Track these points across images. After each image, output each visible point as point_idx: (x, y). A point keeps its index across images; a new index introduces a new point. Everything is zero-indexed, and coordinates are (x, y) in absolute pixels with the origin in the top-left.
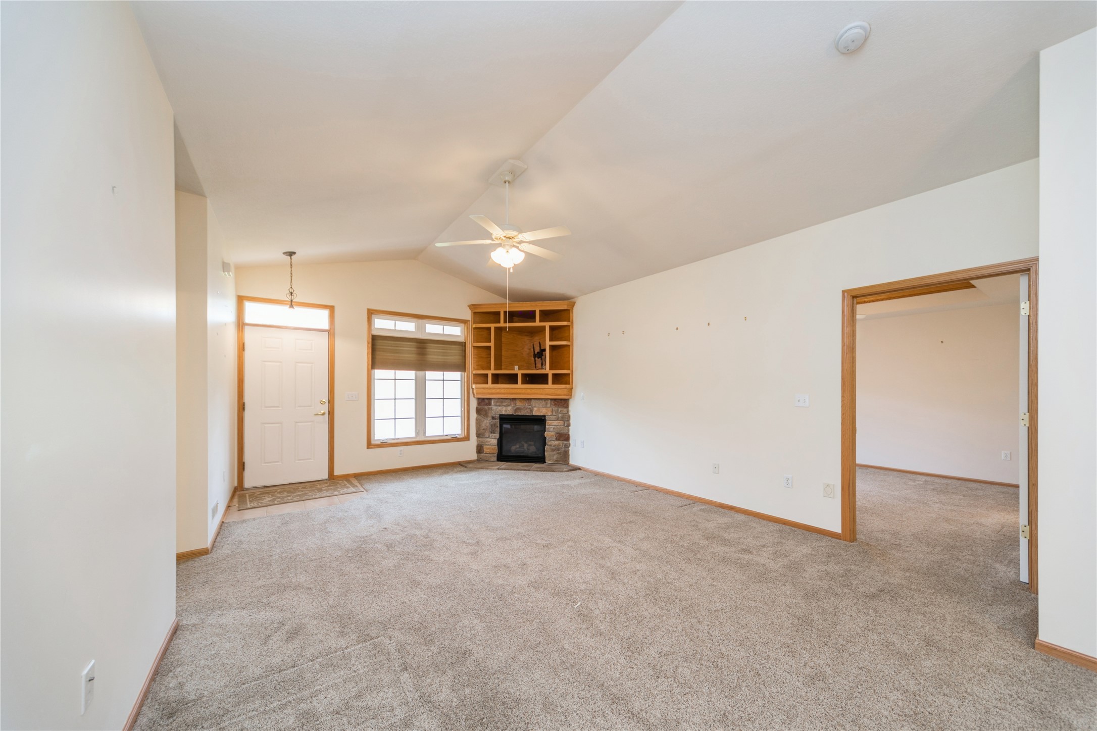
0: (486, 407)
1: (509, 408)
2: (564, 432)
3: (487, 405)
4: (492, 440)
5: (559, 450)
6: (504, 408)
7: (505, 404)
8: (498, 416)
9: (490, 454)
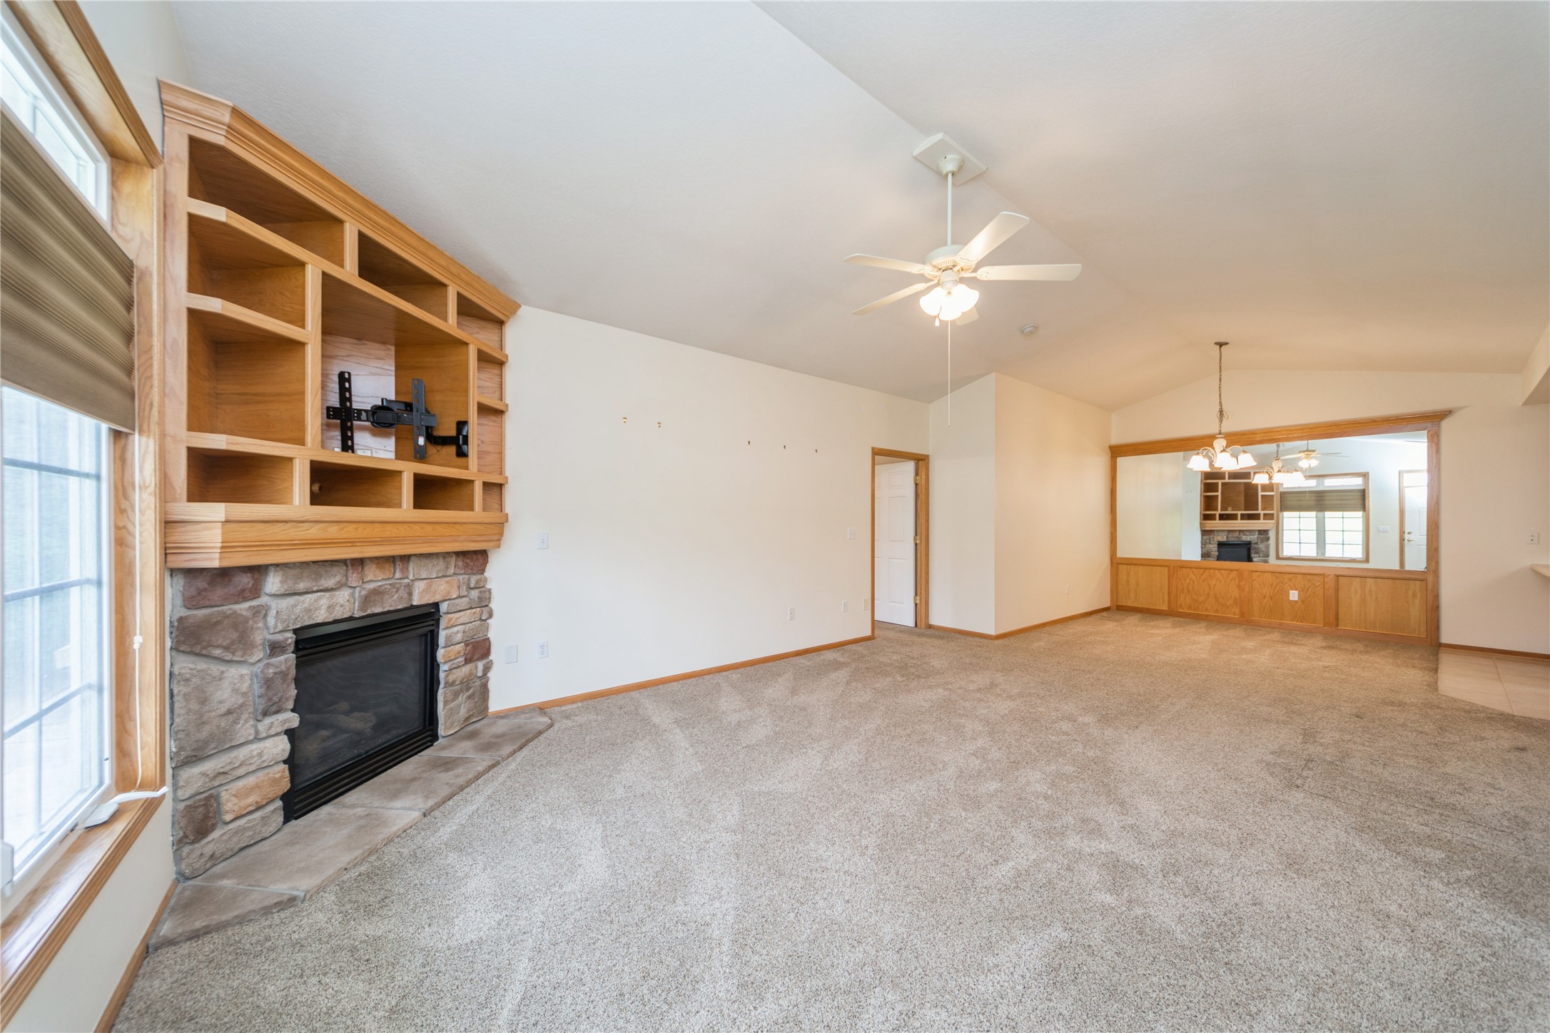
0: (243, 607)
1: (343, 596)
2: (479, 637)
3: (242, 596)
4: (269, 743)
5: (468, 689)
6: (324, 600)
7: (330, 583)
8: (290, 638)
9: (258, 809)
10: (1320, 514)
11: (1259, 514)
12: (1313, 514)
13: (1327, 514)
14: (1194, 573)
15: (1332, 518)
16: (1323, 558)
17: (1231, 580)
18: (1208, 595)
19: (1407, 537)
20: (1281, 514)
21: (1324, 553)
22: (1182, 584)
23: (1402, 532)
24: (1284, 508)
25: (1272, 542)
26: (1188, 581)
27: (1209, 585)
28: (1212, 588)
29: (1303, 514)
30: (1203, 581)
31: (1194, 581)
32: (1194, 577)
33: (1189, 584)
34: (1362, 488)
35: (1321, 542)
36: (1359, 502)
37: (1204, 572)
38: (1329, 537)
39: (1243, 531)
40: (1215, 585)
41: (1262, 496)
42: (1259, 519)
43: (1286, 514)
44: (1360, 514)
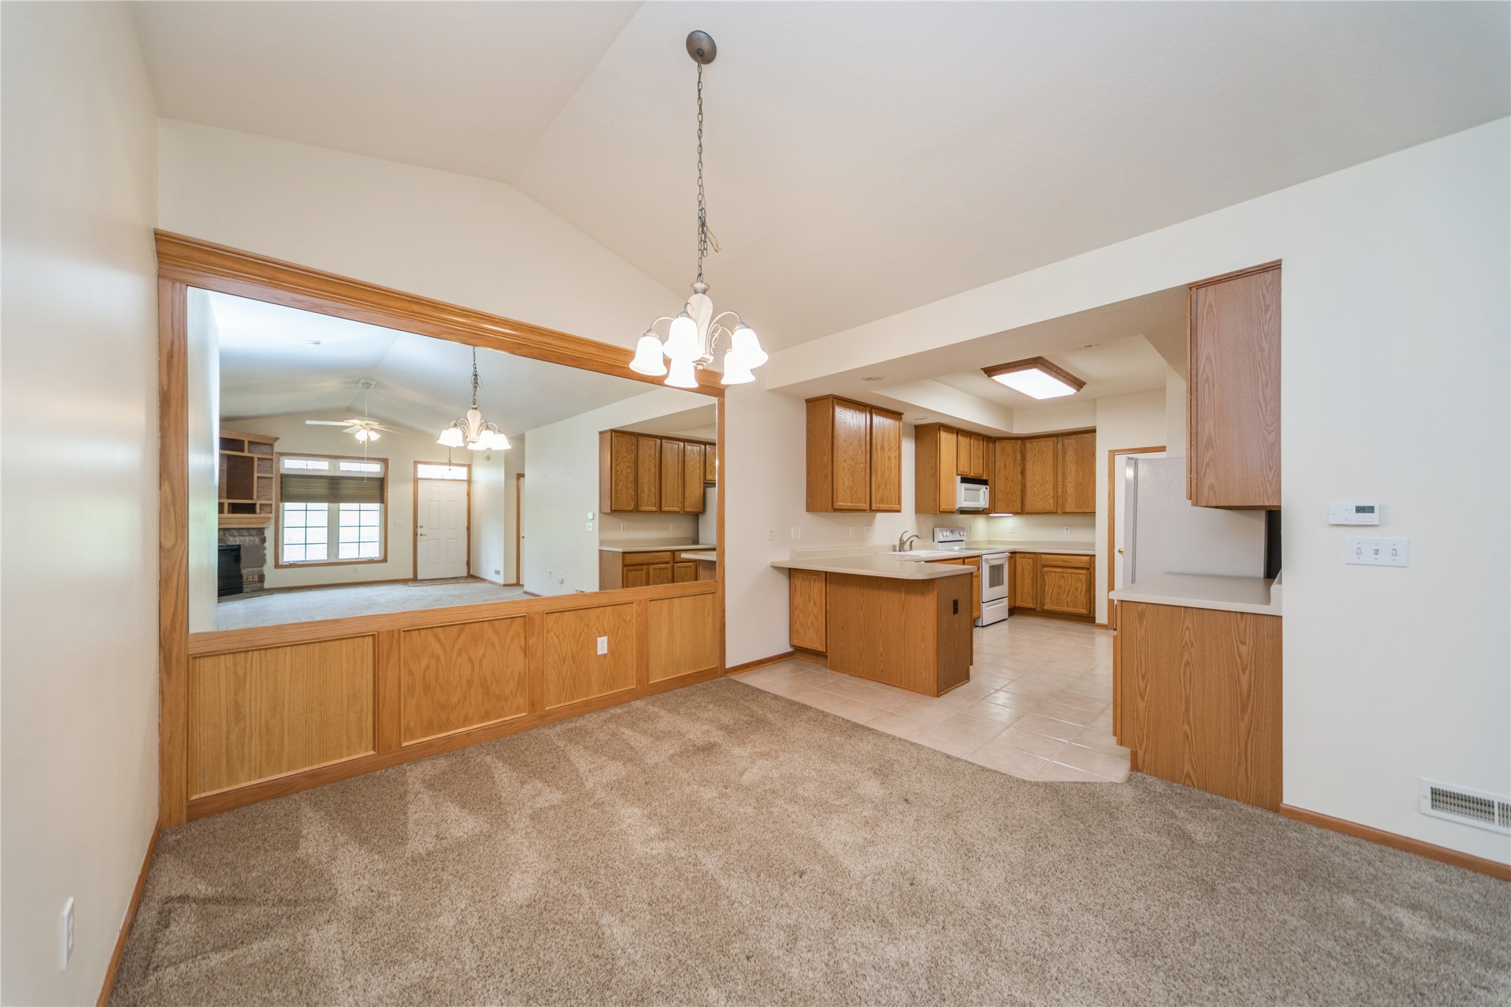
10: (334, 506)
11: (255, 504)
12: (325, 506)
13: (343, 506)
14: (439, 640)
15: (349, 512)
16: (336, 561)
17: (513, 639)
18: (470, 683)
19: (420, 531)
20: (281, 505)
21: (337, 555)
22: (411, 673)
23: (415, 526)
24: (286, 497)
25: (269, 545)
26: (424, 663)
27: (470, 660)
28: (477, 664)
29: (311, 506)
30: (459, 654)
31: (438, 658)
32: (438, 649)
33: (427, 668)
34: (382, 476)
35: (333, 540)
36: (378, 493)
37: (461, 631)
38: (344, 534)
39: (229, 529)
40: (483, 656)
41: (258, 478)
42: (254, 512)
43: (288, 505)
44: (376, 506)
